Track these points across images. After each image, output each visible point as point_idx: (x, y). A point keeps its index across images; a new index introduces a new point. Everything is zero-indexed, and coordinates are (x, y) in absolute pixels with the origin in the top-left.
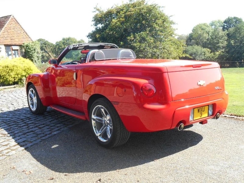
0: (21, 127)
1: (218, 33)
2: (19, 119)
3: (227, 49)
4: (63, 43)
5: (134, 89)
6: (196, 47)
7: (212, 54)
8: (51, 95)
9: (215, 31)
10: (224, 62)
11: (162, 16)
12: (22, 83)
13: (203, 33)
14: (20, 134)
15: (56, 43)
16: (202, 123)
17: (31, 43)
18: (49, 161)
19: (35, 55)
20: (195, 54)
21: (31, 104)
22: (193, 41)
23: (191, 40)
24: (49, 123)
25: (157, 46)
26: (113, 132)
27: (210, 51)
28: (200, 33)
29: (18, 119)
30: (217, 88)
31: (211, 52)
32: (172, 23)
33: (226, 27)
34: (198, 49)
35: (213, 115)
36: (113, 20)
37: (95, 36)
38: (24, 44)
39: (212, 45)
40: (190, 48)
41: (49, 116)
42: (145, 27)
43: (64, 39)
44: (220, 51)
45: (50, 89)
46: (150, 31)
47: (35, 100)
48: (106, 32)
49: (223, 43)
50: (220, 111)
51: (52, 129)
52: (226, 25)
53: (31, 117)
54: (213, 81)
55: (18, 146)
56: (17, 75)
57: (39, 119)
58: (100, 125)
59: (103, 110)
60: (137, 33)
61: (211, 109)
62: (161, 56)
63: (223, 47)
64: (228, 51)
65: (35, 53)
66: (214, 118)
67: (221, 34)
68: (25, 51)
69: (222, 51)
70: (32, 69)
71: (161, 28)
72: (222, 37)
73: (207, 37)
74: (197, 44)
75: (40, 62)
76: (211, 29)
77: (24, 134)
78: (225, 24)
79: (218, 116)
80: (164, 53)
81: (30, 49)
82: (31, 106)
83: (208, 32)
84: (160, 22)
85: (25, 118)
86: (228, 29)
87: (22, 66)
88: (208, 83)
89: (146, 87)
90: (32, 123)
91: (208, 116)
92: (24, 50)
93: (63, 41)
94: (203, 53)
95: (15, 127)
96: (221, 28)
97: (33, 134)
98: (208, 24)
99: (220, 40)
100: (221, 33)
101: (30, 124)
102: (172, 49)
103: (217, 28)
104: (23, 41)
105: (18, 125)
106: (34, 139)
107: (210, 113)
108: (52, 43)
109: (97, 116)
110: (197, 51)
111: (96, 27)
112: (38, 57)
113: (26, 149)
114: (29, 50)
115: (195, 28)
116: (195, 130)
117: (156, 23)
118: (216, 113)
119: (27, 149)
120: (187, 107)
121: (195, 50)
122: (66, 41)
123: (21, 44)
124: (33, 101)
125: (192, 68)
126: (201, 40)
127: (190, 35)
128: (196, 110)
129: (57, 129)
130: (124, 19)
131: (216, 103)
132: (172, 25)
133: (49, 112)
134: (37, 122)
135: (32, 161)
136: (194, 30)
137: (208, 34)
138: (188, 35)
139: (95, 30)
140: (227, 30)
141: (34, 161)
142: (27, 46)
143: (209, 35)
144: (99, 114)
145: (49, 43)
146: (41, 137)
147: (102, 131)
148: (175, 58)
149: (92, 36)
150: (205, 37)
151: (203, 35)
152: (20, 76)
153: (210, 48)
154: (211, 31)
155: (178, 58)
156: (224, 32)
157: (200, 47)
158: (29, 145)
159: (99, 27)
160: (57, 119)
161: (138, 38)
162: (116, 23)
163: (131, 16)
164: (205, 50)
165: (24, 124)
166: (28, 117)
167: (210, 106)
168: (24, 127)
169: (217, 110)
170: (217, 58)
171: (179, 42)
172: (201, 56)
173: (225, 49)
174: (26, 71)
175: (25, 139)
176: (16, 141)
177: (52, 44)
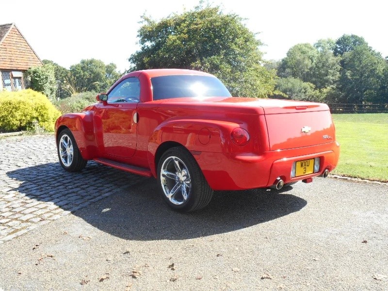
0: (55, 187)
1: (327, 60)
2: (49, 178)
3: (340, 85)
4: (82, 68)
5: (221, 135)
6: (292, 79)
7: (317, 91)
8: (95, 143)
9: (321, 56)
10: (335, 105)
11: (243, 33)
12: (31, 128)
13: (304, 59)
14: (59, 195)
15: (71, 68)
16: (305, 181)
17: (40, 68)
18: (109, 227)
19: (47, 86)
20: (290, 90)
21: (63, 157)
22: (288, 70)
23: (284, 69)
24: (93, 183)
25: (235, 78)
26: (192, 191)
27: (313, 86)
28: (298, 58)
29: (47, 176)
30: (325, 136)
31: (315, 89)
32: (258, 43)
33: (339, 50)
34: (296, 83)
35: (320, 170)
36: (170, 37)
37: (141, 60)
38: (30, 68)
39: (316, 77)
40: (282, 81)
41: (90, 174)
42: (218, 49)
43: (83, 62)
44: (328, 88)
45: (94, 136)
46: (226, 55)
47: (70, 151)
48: (158, 55)
49: (334, 75)
50: (329, 167)
51: (101, 190)
52: (339, 47)
53: (65, 175)
54: (320, 129)
55: (61, 210)
56: (25, 116)
57: (78, 178)
58: (172, 182)
59: (177, 162)
60: (206, 58)
61: (317, 163)
62: (241, 94)
63: (335, 82)
64: (342, 87)
65: (47, 83)
66: (321, 176)
67: (332, 61)
68: (31, 79)
69: (333, 88)
70: (47, 108)
71: (242, 51)
72: (334, 65)
73: (310, 66)
74: (294, 75)
75: (54, 97)
76: (315, 53)
77: (65, 195)
78: (338, 45)
79: (327, 173)
80: (245, 88)
81: (40, 77)
82: (63, 161)
83: (311, 57)
84: (240, 41)
85: (56, 175)
86: (342, 54)
87: (32, 103)
88: (314, 131)
89: (236, 133)
90: (69, 182)
91: (313, 173)
92: (29, 79)
93: (81, 65)
94: (303, 90)
95: (47, 186)
96: (332, 52)
97: (77, 195)
98: (312, 45)
99: (329, 71)
100: (332, 59)
101: (67, 183)
102: (258, 82)
103: (326, 52)
104: (29, 64)
105: (51, 184)
106: (79, 202)
107: (317, 169)
108: (64, 67)
109: (168, 170)
110: (293, 86)
111: (143, 46)
112: (51, 89)
113: (73, 213)
114: (38, 79)
115: (291, 51)
116: (296, 194)
117: (236, 44)
118: (323, 169)
119: (75, 213)
120: (285, 159)
121: (290, 85)
122: (87, 65)
123: (25, 69)
124: (66, 153)
125: (295, 110)
126: (300, 69)
127: (283, 60)
128: (299, 164)
129: (107, 190)
130: (186, 36)
131: (325, 156)
132: (259, 47)
133: (88, 169)
134: (75, 182)
135: (86, 227)
136: (290, 54)
137: (312, 60)
138: (281, 61)
139: (141, 50)
140: (340, 55)
141: (89, 226)
142: (34, 72)
143: (312, 62)
144: (172, 168)
145: (60, 67)
146: (89, 199)
147: (174, 190)
148: (262, 97)
149: (136, 60)
150: (307, 65)
151: (303, 62)
152: (28, 118)
153: (314, 83)
154: (317, 55)
155: (267, 96)
156: (337, 58)
157: (299, 81)
158: (76, 208)
159: (147, 46)
160: (103, 178)
161: (207, 64)
162: (175, 41)
163: (196, 30)
164: (307, 85)
165: (59, 184)
166: (61, 175)
167: (316, 160)
168: (60, 187)
169: (325, 166)
170: (326, 98)
171: (269, 72)
172: (299, 94)
173: (338, 85)
174: (38, 110)
175: (66, 202)
176: (55, 204)
177: (64, 69)
